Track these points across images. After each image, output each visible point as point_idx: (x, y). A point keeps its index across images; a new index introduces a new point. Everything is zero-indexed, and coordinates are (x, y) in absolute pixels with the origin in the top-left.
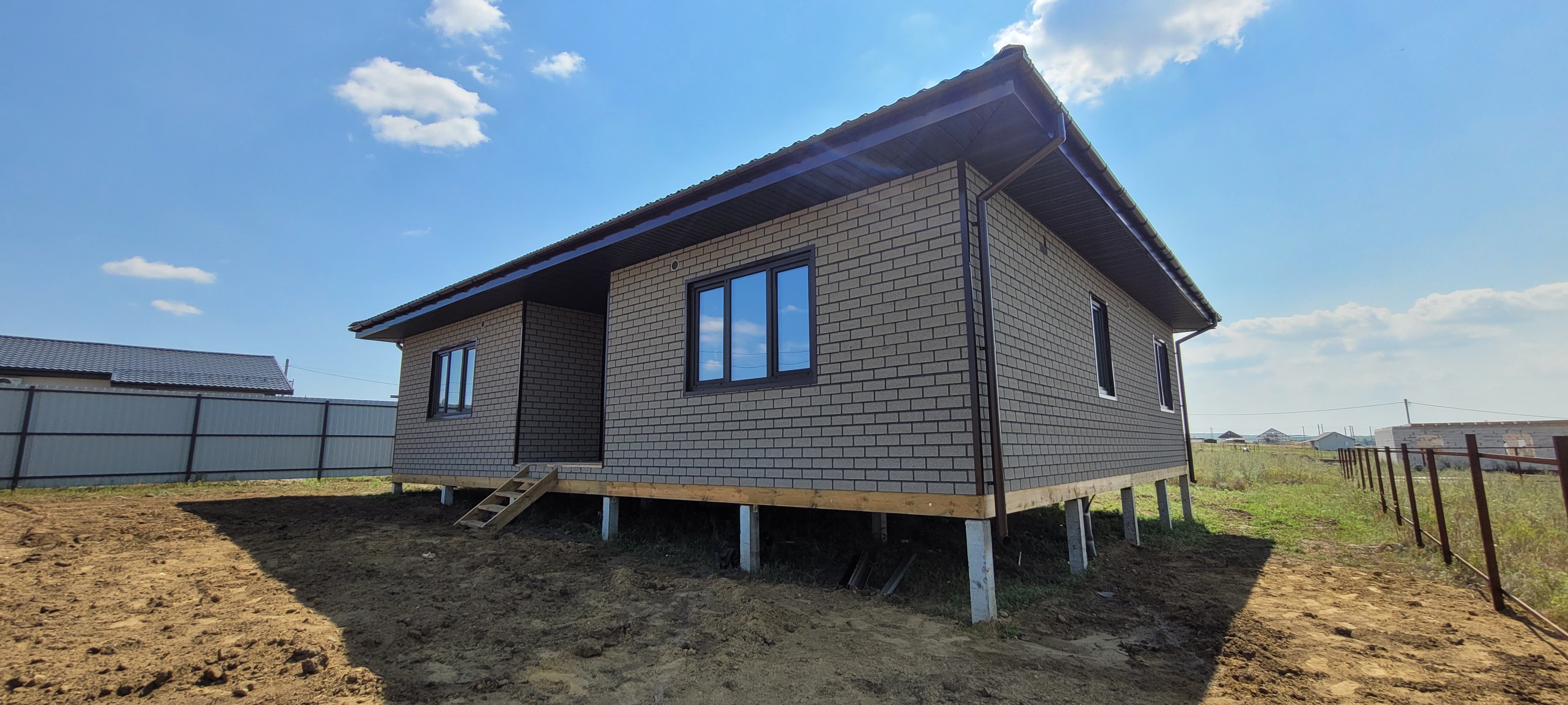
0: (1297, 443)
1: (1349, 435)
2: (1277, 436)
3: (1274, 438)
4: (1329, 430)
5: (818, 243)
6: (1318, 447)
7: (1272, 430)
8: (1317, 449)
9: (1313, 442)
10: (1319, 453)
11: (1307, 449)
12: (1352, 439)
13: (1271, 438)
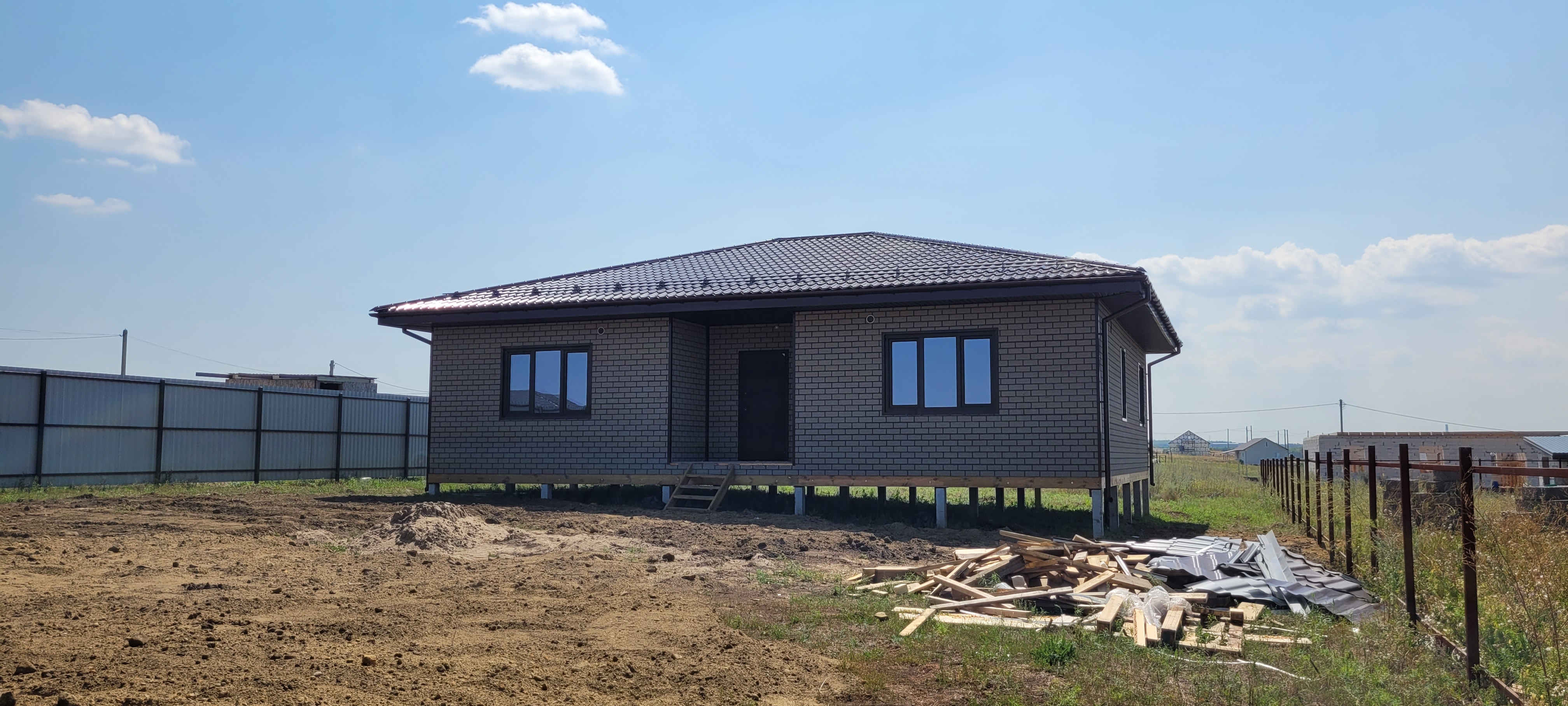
0: (1218, 453)
1: (1282, 443)
2: (1193, 443)
3: (1190, 446)
4: (1258, 435)
5: (1000, 327)
6: (1243, 459)
7: (1189, 433)
8: (1242, 462)
9: (1238, 452)
10: (1243, 468)
11: (1229, 462)
12: (1286, 448)
13: (1186, 446)
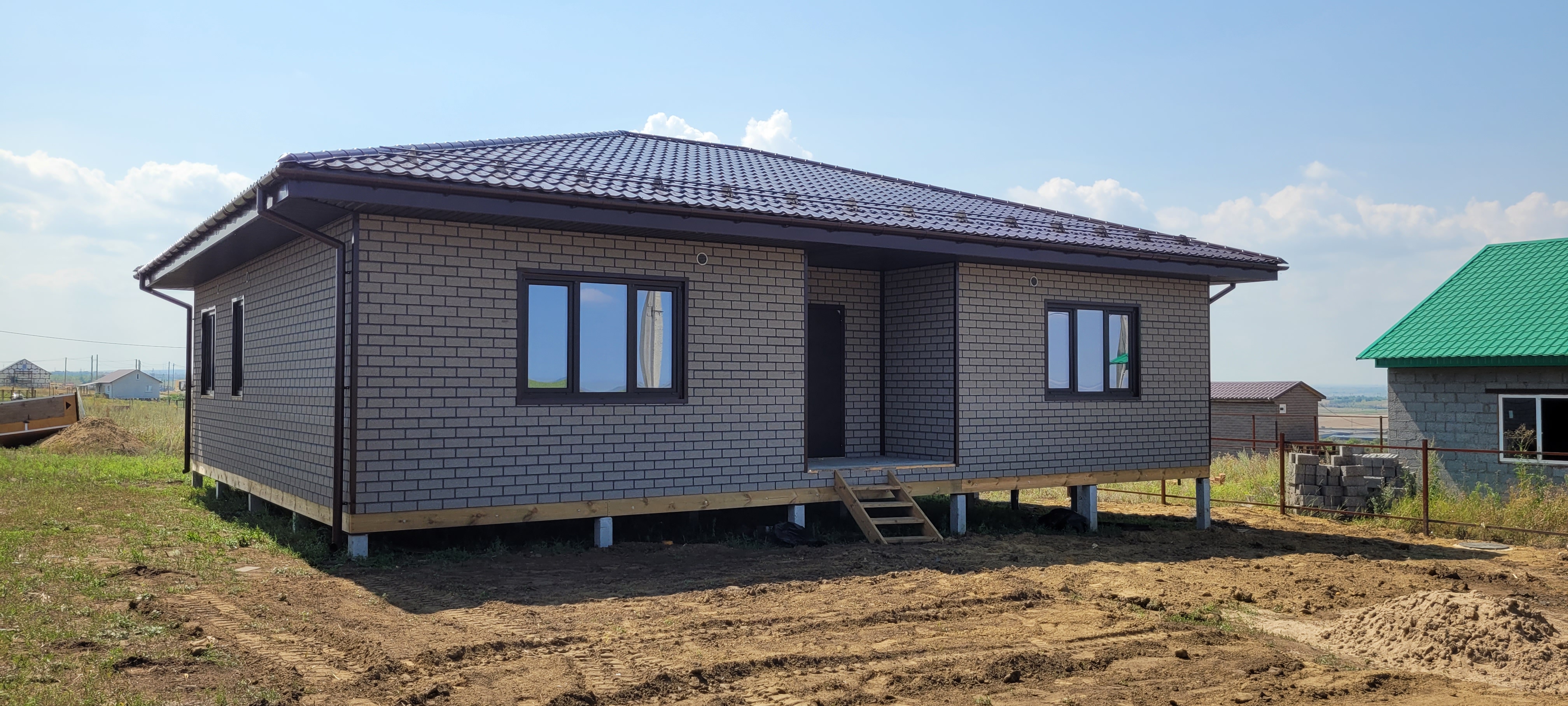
2: (30, 373)
5: (1142, 304)
